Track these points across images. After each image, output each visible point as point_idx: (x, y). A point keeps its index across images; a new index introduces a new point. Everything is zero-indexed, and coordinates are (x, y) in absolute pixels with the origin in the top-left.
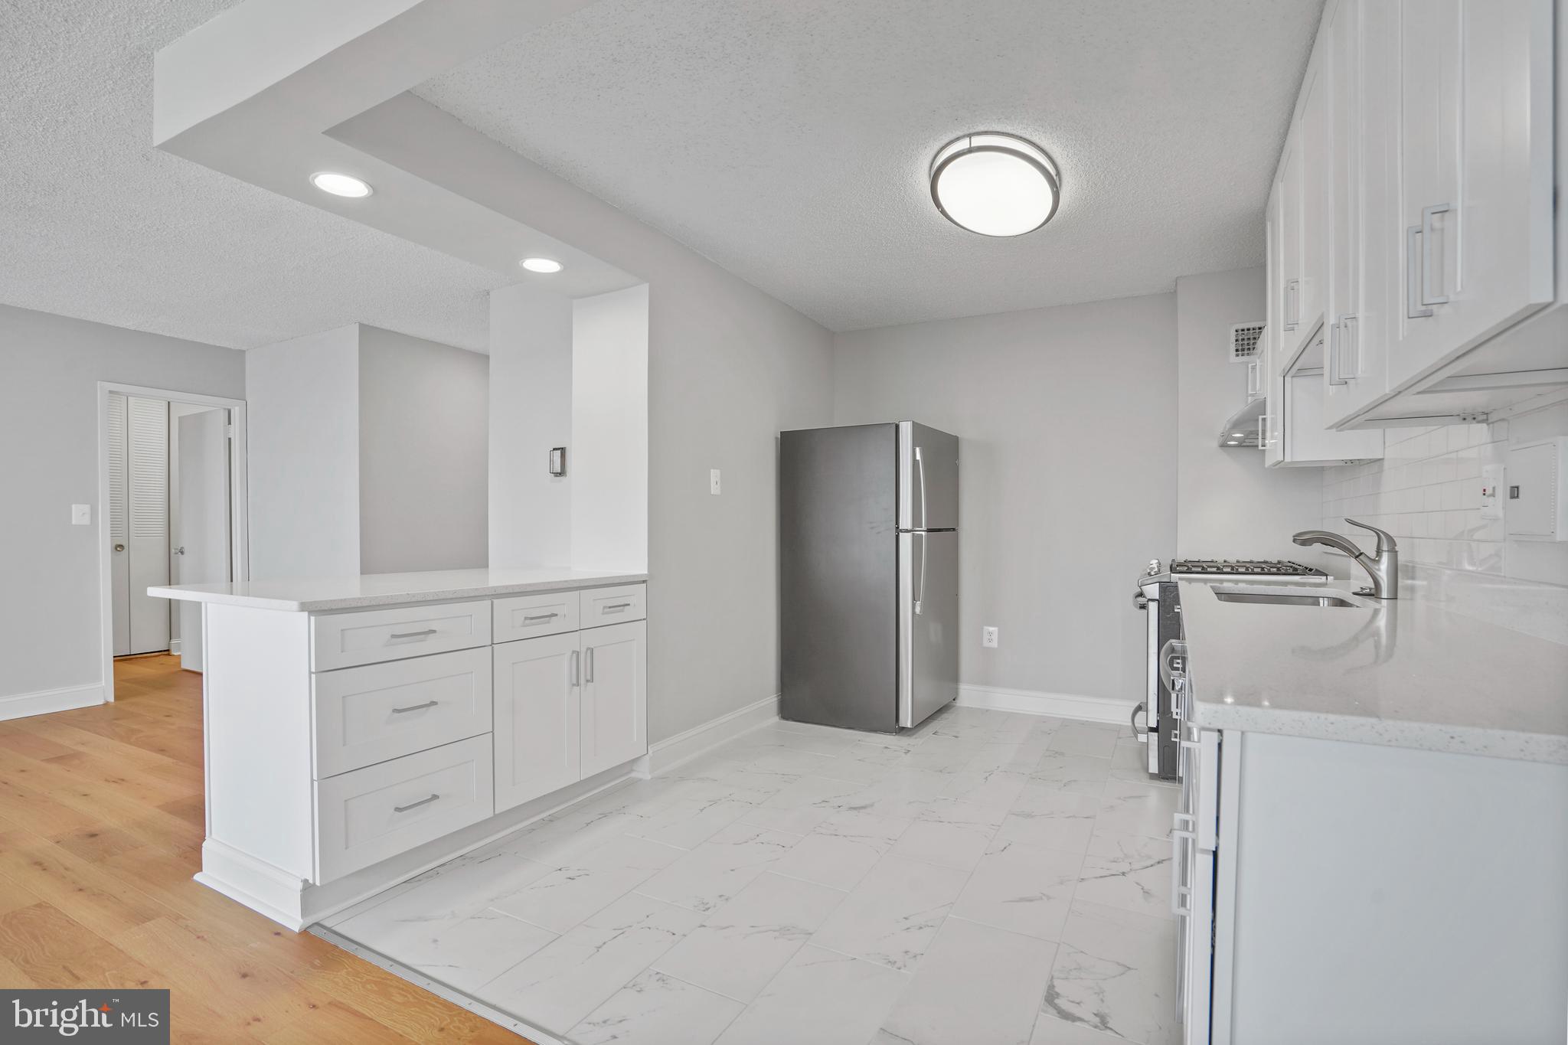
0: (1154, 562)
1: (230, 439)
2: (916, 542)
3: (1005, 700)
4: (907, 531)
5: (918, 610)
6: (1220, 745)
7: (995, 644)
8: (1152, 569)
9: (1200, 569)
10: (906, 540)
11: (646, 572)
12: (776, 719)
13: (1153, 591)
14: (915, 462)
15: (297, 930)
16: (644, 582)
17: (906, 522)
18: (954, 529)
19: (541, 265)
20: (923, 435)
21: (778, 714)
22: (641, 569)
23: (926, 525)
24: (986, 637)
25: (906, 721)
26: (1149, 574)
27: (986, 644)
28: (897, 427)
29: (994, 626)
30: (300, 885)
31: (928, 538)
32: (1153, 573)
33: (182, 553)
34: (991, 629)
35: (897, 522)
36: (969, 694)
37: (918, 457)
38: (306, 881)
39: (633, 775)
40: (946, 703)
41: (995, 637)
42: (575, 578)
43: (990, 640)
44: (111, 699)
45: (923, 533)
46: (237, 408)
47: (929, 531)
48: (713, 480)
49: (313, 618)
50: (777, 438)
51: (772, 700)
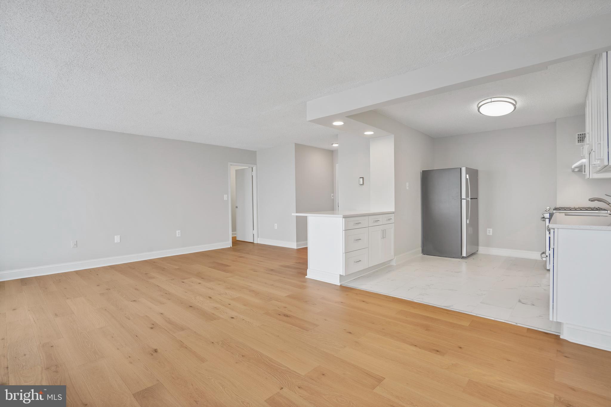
0: (548, 208)
1: (252, 176)
2: (467, 202)
3: (494, 251)
4: (464, 199)
5: (468, 222)
6: (554, 232)
7: (491, 234)
8: (547, 209)
9: (564, 209)
10: (464, 202)
11: (394, 210)
12: (421, 254)
13: (547, 216)
14: (467, 179)
15: (339, 285)
16: (394, 213)
17: (464, 196)
18: (477, 198)
19: (369, 133)
20: (468, 171)
21: (422, 253)
22: (393, 210)
23: (471, 197)
24: (488, 232)
25: (464, 254)
26: (546, 211)
27: (488, 234)
28: (461, 169)
29: (490, 228)
30: (339, 276)
31: (471, 200)
32: (547, 210)
33: (237, 208)
34: (489, 229)
35: (461, 196)
36: (482, 250)
37: (468, 177)
38: (340, 275)
39: (390, 264)
40: (474, 252)
41: (491, 232)
42: (371, 212)
43: (489, 233)
44: (232, 246)
45: (470, 200)
46: (255, 167)
47: (471, 199)
48: (407, 185)
49: (344, 219)
50: (421, 173)
51: (420, 249)
